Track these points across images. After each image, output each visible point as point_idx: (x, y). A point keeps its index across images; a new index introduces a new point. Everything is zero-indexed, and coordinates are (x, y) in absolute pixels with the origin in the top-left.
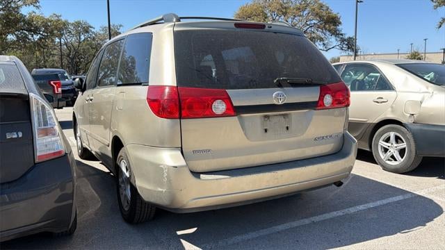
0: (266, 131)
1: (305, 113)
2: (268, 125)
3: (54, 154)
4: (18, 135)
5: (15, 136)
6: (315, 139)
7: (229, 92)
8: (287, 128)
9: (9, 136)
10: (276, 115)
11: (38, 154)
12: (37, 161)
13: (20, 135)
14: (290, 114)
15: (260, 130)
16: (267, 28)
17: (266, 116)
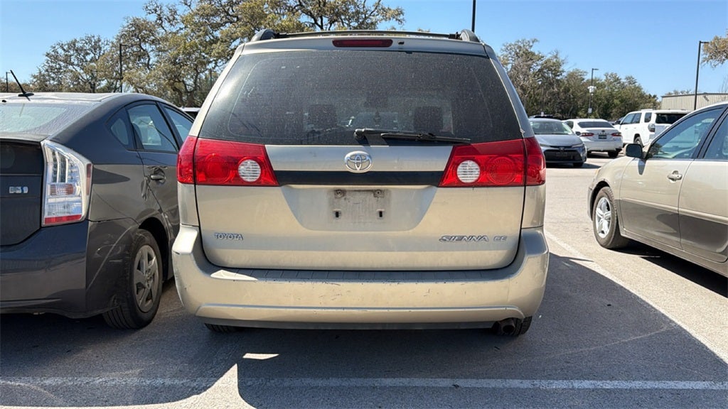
0: (337, 214)
1: (419, 190)
2: (342, 205)
3: (68, 218)
4: (23, 191)
5: (20, 192)
6: (442, 239)
7: (270, 148)
8: (381, 214)
9: (12, 190)
10: (359, 191)
11: (46, 215)
12: (44, 224)
13: (26, 190)
14: (387, 190)
15: (325, 212)
16: (395, 45)
17: (337, 191)
